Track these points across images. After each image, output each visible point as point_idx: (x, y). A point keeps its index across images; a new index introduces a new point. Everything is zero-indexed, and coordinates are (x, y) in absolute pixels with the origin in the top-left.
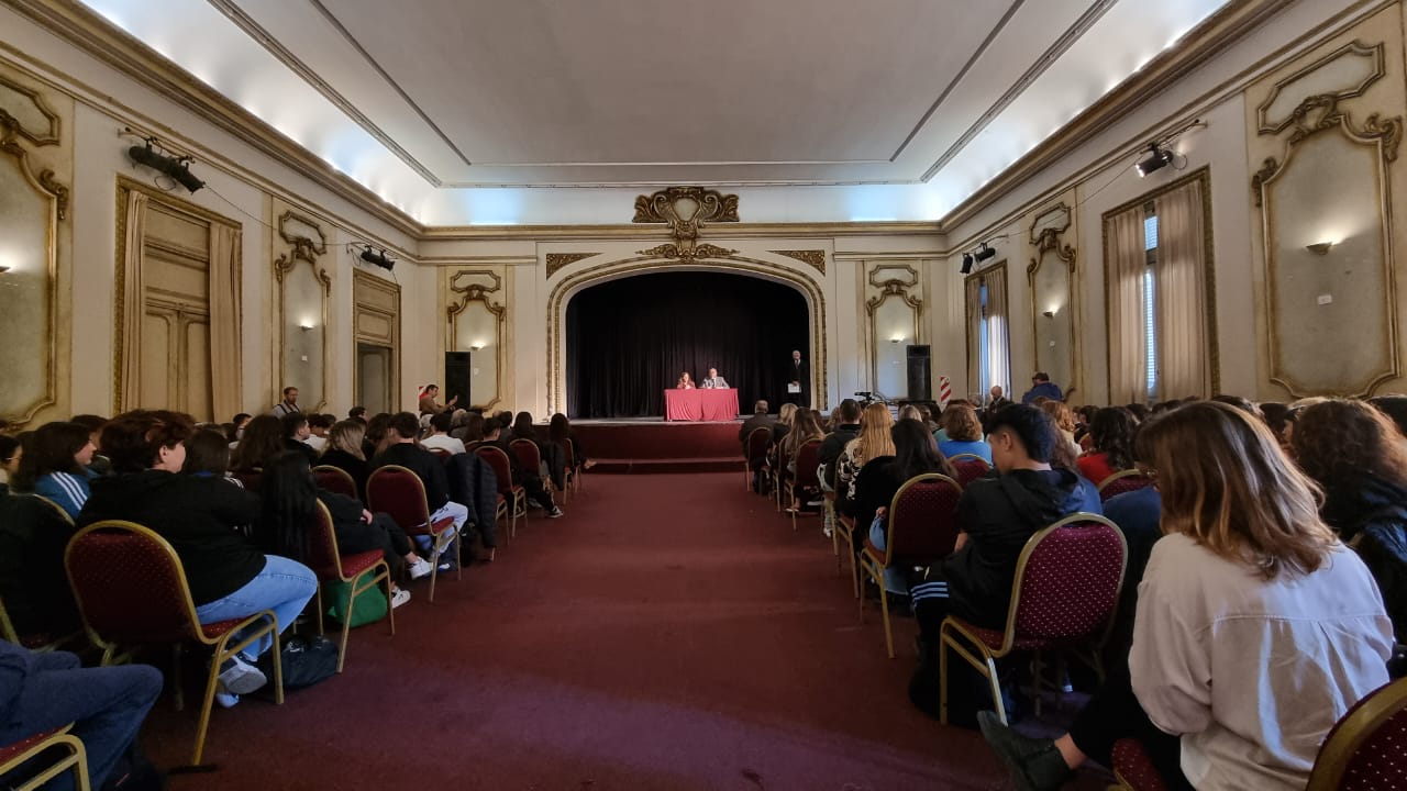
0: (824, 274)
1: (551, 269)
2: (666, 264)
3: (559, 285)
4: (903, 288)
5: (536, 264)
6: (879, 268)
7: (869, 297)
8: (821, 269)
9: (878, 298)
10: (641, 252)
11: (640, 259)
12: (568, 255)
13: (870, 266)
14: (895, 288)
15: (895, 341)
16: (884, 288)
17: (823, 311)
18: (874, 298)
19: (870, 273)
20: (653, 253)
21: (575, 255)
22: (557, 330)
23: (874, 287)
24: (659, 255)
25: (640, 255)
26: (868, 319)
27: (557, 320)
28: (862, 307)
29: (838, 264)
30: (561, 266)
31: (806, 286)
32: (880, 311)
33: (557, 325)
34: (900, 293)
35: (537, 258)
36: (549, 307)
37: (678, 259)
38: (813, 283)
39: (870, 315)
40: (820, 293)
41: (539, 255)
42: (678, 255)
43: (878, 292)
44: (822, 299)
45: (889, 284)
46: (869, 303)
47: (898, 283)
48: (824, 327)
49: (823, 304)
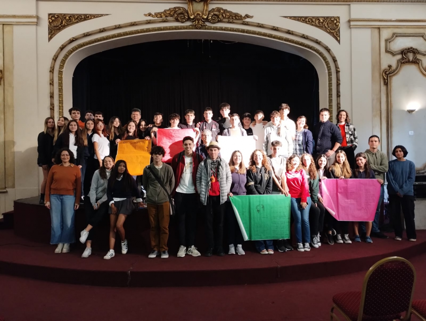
0: (339, 42)
1: (53, 30)
2: (177, 28)
3: (62, 48)
4: (419, 57)
5: (37, 24)
6: (395, 35)
7: (384, 66)
8: (336, 35)
9: (394, 66)
10: (150, 15)
11: (149, 22)
12: (72, 16)
13: (386, 34)
14: (411, 56)
15: (410, 112)
16: (399, 57)
17: (338, 79)
18: (390, 66)
19: (386, 41)
20: (164, 16)
21: (79, 15)
22: (61, 96)
23: (390, 56)
24: (169, 18)
25: (150, 18)
26: (383, 88)
27: (60, 84)
28: (377, 75)
29: (353, 31)
30: (64, 27)
31: (321, 54)
32: (395, 81)
33: (61, 90)
34: (416, 62)
35: (38, 18)
36: (52, 71)
37: (188, 24)
38: (328, 50)
39: (386, 84)
40: (335, 61)
41: (40, 15)
42: (189, 19)
43: (393, 61)
44: (337, 67)
45: (404, 52)
46: (385, 72)
47: (414, 51)
48: (338, 96)
49: (338, 72)
